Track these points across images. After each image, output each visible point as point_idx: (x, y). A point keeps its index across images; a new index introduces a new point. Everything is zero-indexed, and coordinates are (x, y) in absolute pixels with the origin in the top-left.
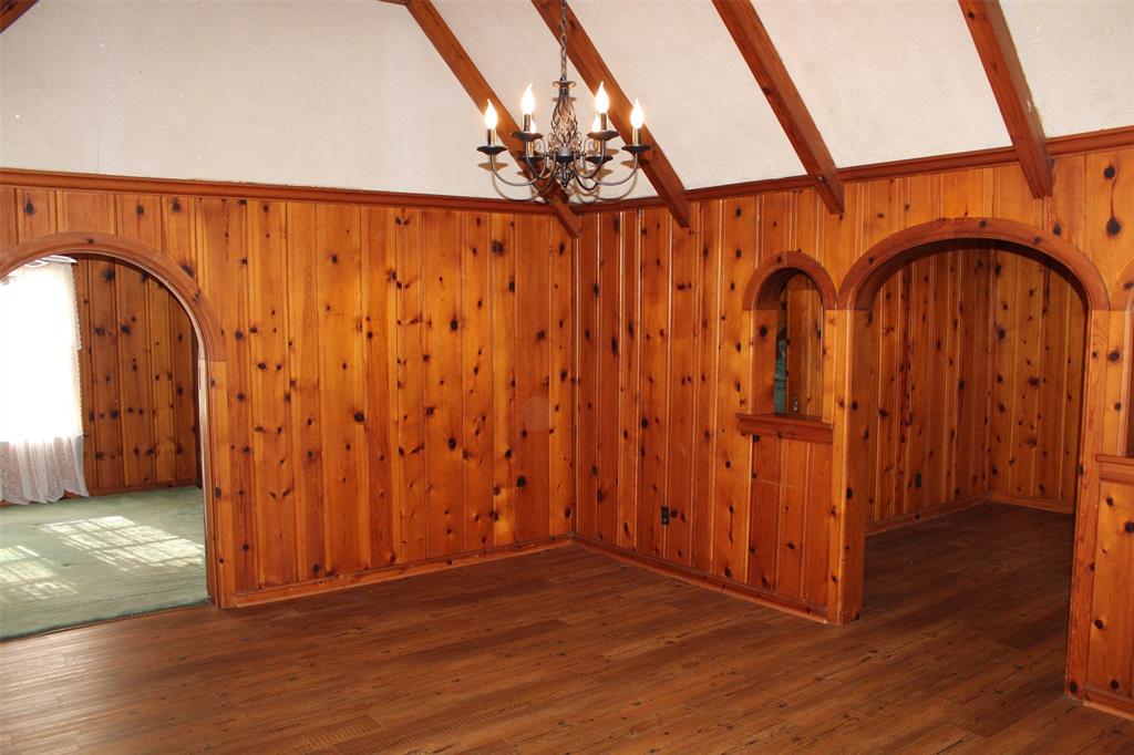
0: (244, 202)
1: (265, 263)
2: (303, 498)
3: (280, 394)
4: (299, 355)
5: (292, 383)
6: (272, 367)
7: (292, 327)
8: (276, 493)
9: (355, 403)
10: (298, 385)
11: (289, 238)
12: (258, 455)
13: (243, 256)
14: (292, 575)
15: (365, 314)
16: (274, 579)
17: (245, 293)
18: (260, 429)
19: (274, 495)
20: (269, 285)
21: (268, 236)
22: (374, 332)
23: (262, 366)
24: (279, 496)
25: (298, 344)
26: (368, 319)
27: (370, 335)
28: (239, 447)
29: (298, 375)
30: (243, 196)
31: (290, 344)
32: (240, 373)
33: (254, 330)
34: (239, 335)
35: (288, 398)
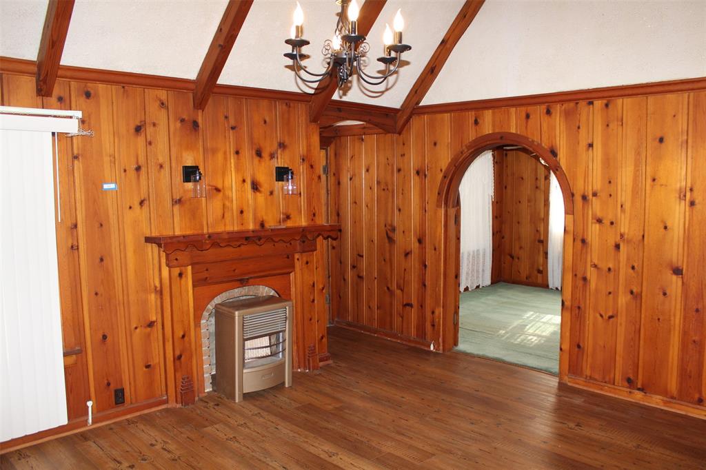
0: (591, 103)
1: (605, 145)
2: (624, 324)
3: (611, 242)
4: (628, 215)
5: (622, 236)
6: (606, 222)
7: (624, 193)
8: (604, 315)
9: (674, 259)
10: (626, 236)
11: (624, 125)
12: (593, 285)
13: (590, 142)
14: (610, 379)
15: (689, 185)
16: (596, 377)
17: (590, 167)
18: (595, 266)
19: (601, 316)
20: (608, 162)
21: (608, 125)
22: (697, 201)
23: (599, 221)
24: (606, 317)
25: (627, 206)
26: (691, 190)
27: (692, 204)
28: (580, 275)
29: (626, 231)
30: (591, 99)
31: (622, 206)
32: (583, 223)
33: (595, 195)
34: (584, 198)
35: (617, 247)
